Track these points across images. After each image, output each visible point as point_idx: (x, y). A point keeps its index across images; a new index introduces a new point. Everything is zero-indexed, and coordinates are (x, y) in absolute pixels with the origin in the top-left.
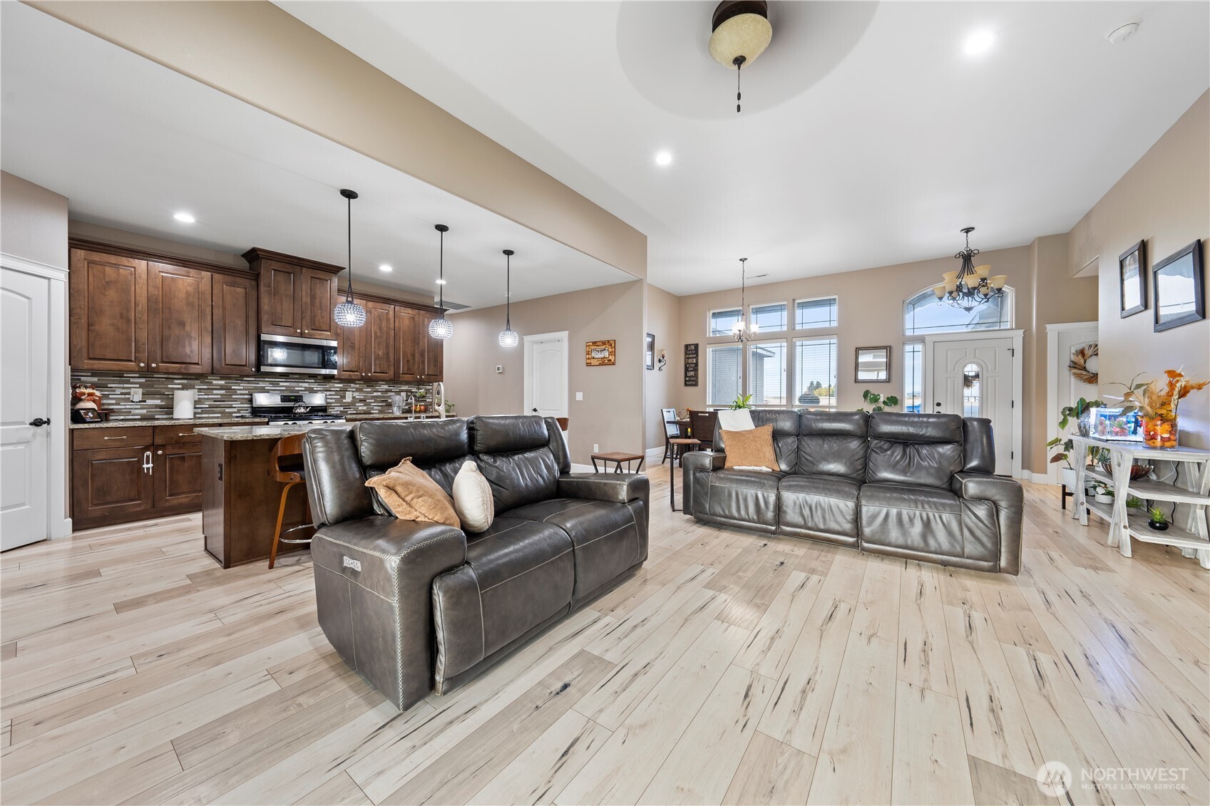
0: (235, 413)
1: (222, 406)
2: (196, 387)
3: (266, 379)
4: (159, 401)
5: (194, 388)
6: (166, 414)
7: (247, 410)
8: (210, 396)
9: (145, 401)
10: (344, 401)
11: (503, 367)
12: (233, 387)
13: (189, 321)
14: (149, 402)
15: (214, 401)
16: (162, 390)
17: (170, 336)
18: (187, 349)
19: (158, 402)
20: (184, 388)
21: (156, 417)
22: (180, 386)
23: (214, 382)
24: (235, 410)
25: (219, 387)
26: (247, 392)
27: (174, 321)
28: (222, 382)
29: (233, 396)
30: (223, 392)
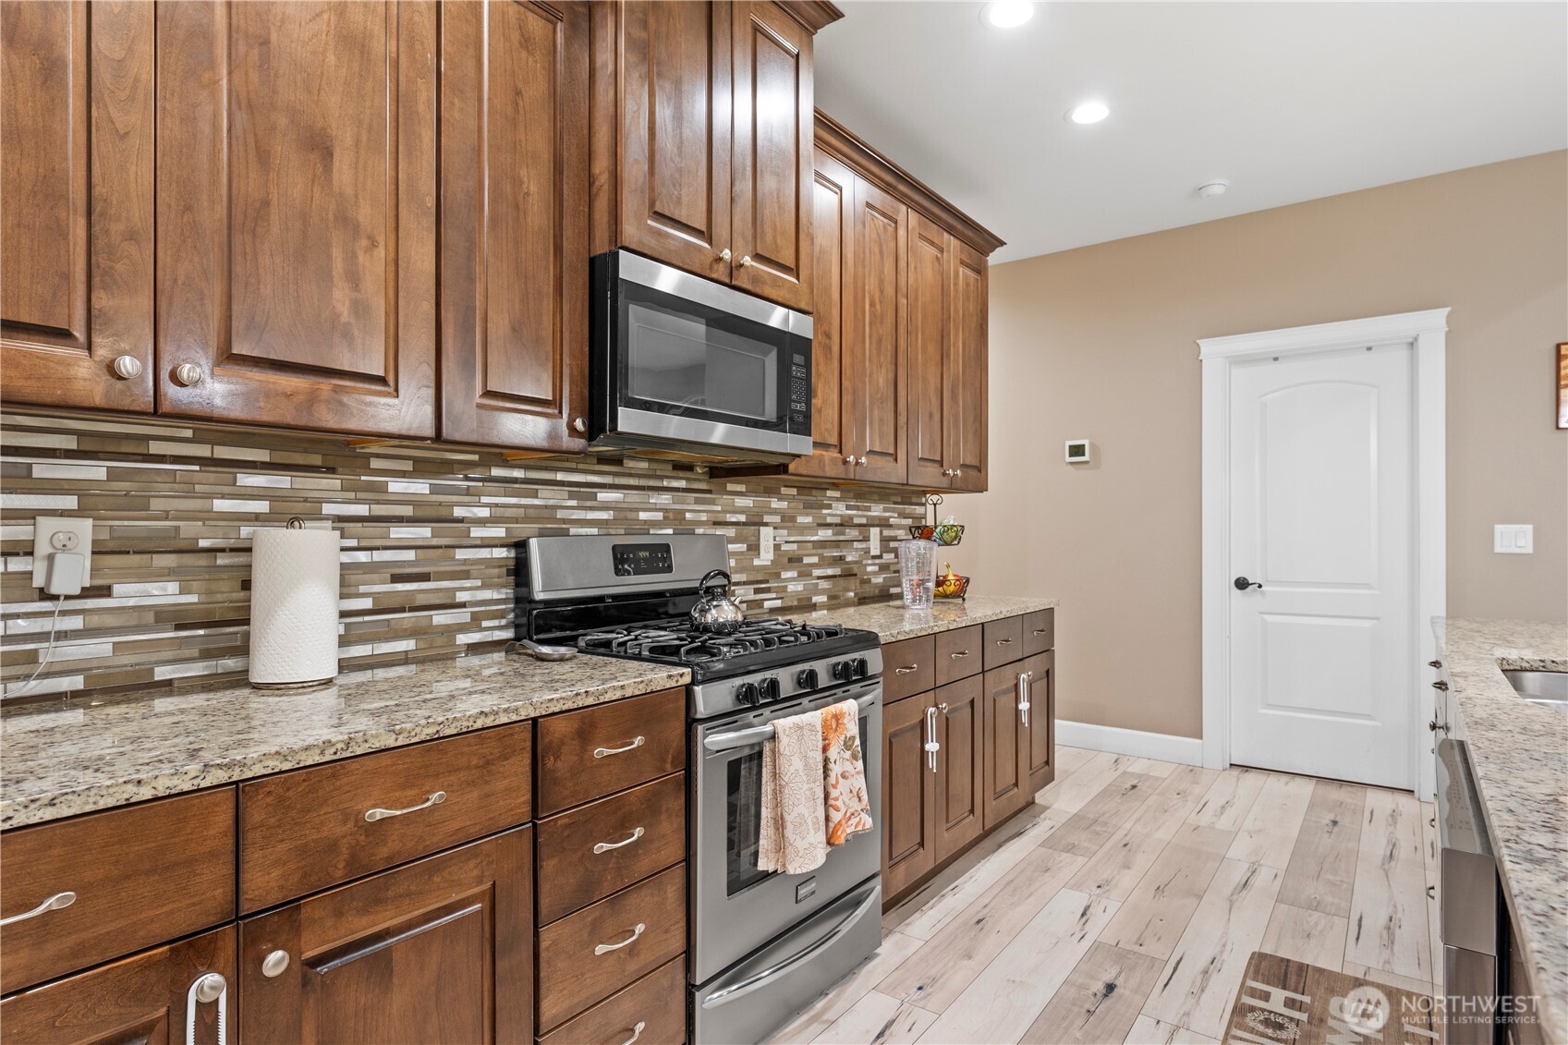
0: (463, 628)
1: (421, 600)
2: (328, 509)
3: (560, 476)
4: (173, 587)
5: (318, 517)
6: (206, 655)
7: (501, 615)
8: (379, 556)
9: (105, 591)
10: (756, 562)
11: (1092, 445)
12: (458, 512)
13: (349, 140)
14: (128, 593)
15: (396, 579)
16: (188, 529)
17: (266, 203)
18: (337, 294)
19: (166, 593)
20: (290, 513)
21: (162, 673)
22: (262, 507)
23: (396, 486)
24: (463, 616)
25: (407, 511)
26: (499, 532)
27: (283, 121)
28: (420, 487)
29: (461, 554)
30: (423, 532)
